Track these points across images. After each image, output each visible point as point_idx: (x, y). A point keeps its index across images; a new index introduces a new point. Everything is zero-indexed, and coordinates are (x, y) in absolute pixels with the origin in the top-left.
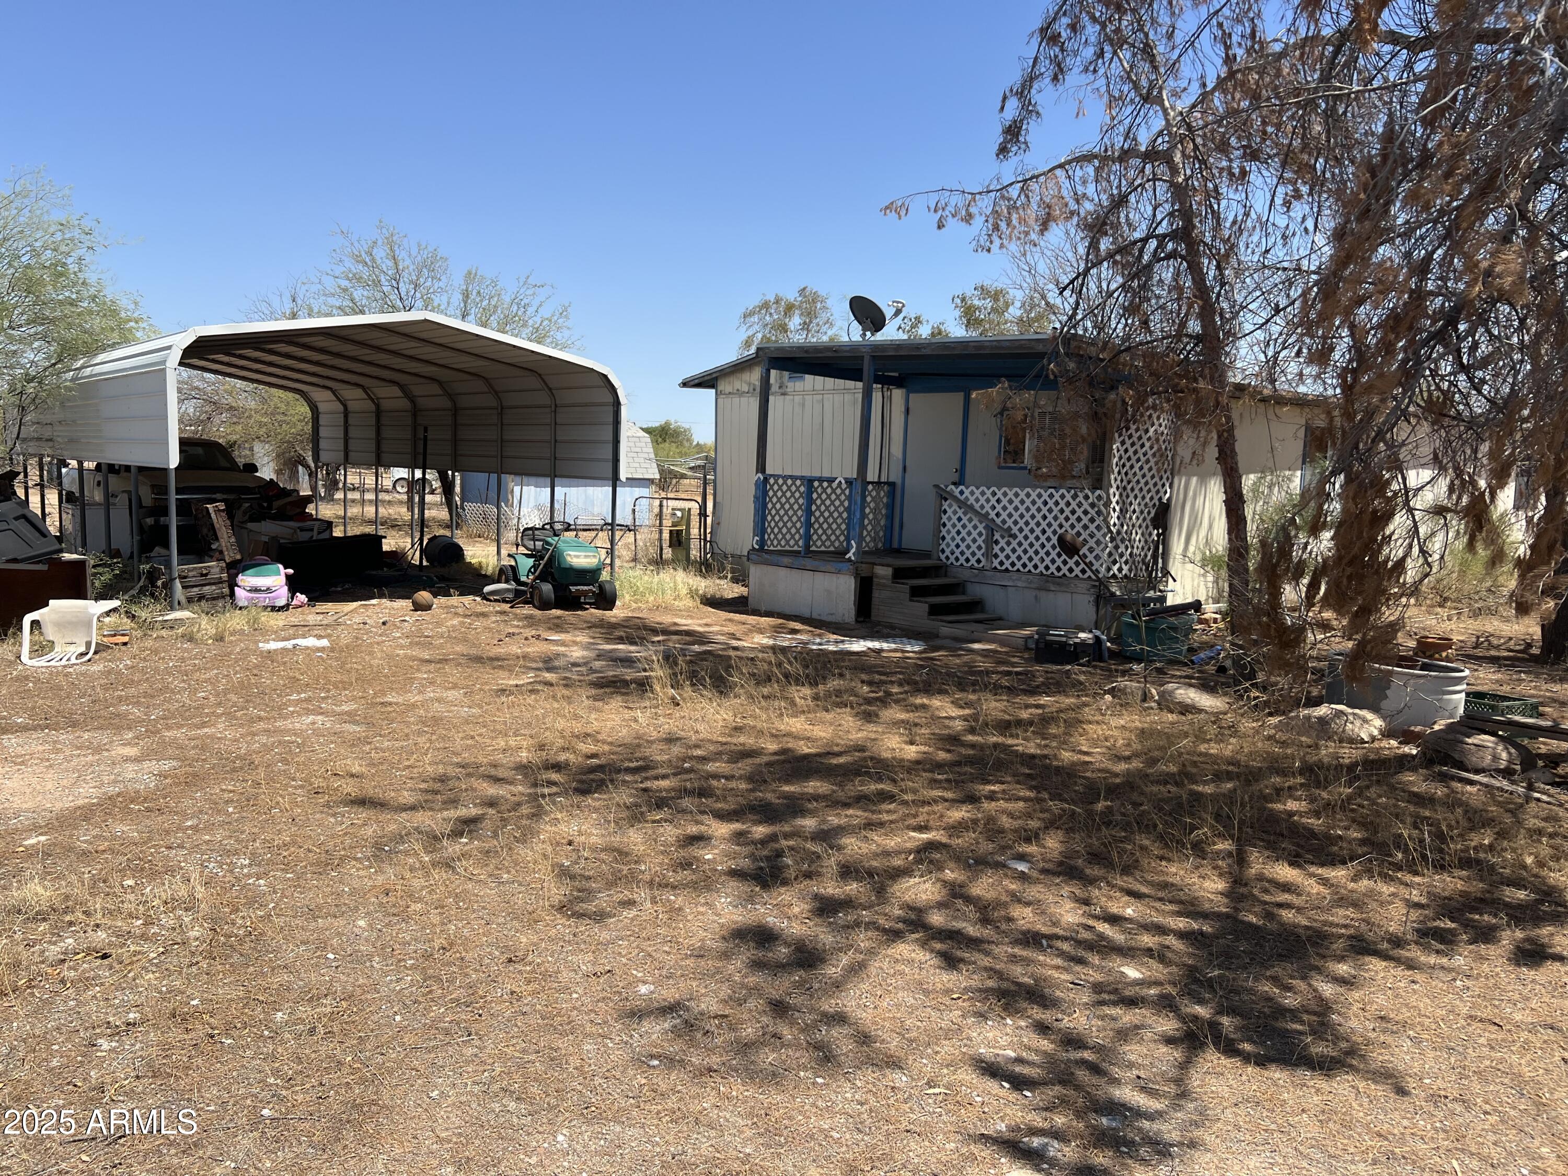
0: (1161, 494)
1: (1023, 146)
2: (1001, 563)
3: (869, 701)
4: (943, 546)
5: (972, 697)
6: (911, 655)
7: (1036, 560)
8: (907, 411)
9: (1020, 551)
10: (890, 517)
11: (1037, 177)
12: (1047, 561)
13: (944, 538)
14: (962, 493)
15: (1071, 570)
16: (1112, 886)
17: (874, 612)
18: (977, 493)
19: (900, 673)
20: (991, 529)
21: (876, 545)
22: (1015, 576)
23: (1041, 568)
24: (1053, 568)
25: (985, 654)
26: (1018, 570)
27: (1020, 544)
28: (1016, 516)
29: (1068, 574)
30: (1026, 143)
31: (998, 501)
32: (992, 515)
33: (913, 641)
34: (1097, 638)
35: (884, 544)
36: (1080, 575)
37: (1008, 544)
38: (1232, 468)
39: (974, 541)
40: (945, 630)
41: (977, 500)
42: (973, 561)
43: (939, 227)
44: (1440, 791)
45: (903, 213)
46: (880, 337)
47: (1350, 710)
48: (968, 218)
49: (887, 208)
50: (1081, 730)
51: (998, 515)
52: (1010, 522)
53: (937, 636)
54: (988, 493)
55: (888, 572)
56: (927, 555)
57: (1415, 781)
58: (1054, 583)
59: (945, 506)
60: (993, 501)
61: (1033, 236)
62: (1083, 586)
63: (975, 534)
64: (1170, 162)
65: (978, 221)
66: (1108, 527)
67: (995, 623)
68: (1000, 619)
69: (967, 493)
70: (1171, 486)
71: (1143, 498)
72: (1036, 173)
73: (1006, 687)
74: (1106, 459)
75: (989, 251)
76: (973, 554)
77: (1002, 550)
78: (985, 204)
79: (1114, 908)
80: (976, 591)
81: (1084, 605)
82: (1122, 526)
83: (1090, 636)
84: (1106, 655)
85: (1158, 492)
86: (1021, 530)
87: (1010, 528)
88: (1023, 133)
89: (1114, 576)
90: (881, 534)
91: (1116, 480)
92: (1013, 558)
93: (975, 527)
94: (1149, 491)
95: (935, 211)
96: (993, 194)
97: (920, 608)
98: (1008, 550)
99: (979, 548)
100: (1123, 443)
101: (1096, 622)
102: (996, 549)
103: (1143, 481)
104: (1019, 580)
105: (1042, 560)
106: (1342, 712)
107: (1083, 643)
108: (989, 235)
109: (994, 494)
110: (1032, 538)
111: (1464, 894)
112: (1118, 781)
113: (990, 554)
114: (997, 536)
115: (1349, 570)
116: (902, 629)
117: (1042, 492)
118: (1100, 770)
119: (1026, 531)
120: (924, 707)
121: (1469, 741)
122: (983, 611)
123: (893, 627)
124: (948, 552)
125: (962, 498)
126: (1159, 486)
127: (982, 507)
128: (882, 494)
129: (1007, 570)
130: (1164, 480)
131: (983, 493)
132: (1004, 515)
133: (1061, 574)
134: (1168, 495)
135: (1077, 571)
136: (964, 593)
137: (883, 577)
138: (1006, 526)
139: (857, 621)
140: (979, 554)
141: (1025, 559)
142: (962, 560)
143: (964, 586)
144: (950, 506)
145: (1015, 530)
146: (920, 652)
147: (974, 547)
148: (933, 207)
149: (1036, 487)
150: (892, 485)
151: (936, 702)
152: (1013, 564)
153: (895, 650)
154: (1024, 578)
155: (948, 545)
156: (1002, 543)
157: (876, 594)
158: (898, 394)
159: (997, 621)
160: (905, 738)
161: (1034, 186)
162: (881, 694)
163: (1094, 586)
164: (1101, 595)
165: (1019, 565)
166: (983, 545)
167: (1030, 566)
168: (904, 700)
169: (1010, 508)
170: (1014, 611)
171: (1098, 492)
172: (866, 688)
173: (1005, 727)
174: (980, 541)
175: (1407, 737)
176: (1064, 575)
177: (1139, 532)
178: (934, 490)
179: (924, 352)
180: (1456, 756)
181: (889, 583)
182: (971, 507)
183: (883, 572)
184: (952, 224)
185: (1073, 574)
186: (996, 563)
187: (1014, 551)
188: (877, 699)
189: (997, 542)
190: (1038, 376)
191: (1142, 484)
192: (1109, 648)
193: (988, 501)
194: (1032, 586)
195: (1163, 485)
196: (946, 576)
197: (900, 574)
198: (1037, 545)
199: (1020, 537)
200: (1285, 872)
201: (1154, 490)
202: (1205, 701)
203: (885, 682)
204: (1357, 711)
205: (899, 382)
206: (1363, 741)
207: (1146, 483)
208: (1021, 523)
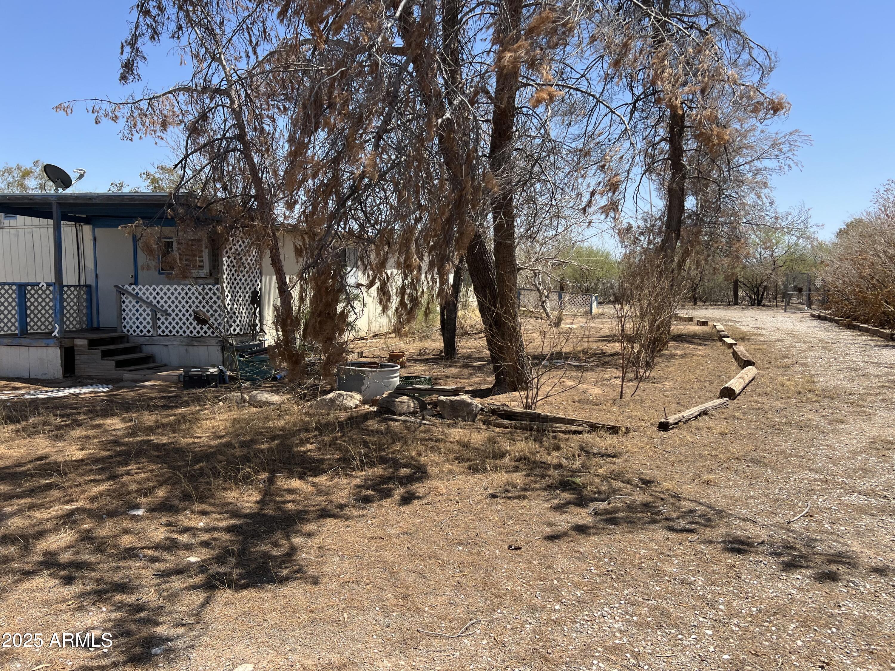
0: (256, 286)
1: (137, 77)
2: (163, 332)
3: (59, 428)
4: (125, 323)
5: (134, 415)
6: (101, 394)
7: (184, 328)
8: (95, 239)
9: (174, 323)
10: (90, 307)
11: (157, 97)
12: (191, 328)
13: (124, 319)
14: (134, 289)
15: (205, 332)
16: (193, 512)
17: (76, 371)
18: (144, 289)
19: (86, 407)
20: (155, 311)
21: (81, 326)
22: (173, 338)
23: (188, 332)
24: (195, 332)
25: (152, 387)
26: (174, 335)
27: (174, 319)
28: (169, 302)
29: (204, 335)
30: (138, 75)
31: (158, 294)
32: (155, 302)
33: (104, 385)
34: (221, 371)
35: (87, 325)
36: (211, 335)
37: (166, 319)
38: (279, 270)
39: (145, 319)
40: (127, 376)
41: (144, 294)
42: (145, 331)
43: (96, 123)
44: (383, 427)
45: (69, 111)
46: (69, 191)
47: (345, 393)
48: (115, 119)
49: (57, 107)
50: (199, 425)
51: (158, 302)
52: (166, 306)
53: (122, 380)
54: (151, 289)
55: (85, 342)
56: (114, 330)
57: (373, 424)
58: (196, 341)
59: (124, 298)
60: (154, 294)
61: (159, 133)
62: (215, 341)
63: (144, 315)
64: (229, 96)
65: (122, 121)
66: (225, 306)
67: (161, 368)
68: (165, 365)
69: (137, 290)
70: (261, 281)
71: (245, 288)
72: (156, 95)
73: (161, 406)
74: (219, 267)
75: (131, 140)
76: (145, 327)
77: (163, 323)
78: (125, 111)
79: (192, 524)
80: (148, 350)
81: (215, 353)
82: (233, 305)
83: (216, 370)
84: (227, 380)
85: (253, 285)
86: (173, 311)
87: (166, 310)
88: (135, 68)
89: (231, 334)
90: (85, 319)
91: (227, 279)
92: (170, 328)
93: (144, 311)
94: (248, 284)
95: (93, 112)
96: (130, 105)
97: (110, 364)
98: (167, 323)
99: (148, 323)
100: (229, 257)
101: (223, 361)
102: (159, 323)
103: (243, 279)
104: (175, 340)
105: (188, 328)
106: (341, 394)
107: (212, 374)
108: (131, 131)
109: (154, 289)
110: (180, 315)
111: (381, 476)
112: (213, 450)
113: (156, 327)
114: (159, 315)
115: (319, 319)
116: (98, 379)
117: (184, 287)
118: (204, 446)
119: (177, 311)
120: (99, 426)
121: (397, 400)
122: (154, 362)
123: (91, 378)
124: (128, 327)
125: (134, 293)
126: (254, 281)
127: (148, 298)
128: (82, 293)
129: (167, 335)
130: (256, 278)
131: (147, 290)
132: (162, 302)
133: (200, 335)
134: (259, 286)
135: (209, 333)
136: (141, 352)
137: (82, 346)
138: (164, 309)
139: (64, 377)
140: (148, 327)
141: (177, 328)
142: (138, 331)
143: (140, 348)
144: (127, 298)
145: (170, 311)
146: (107, 392)
147: (145, 323)
148: (91, 110)
149: (181, 284)
150: (89, 287)
151: (109, 421)
152: (170, 332)
153: (90, 393)
154: (178, 339)
155: (128, 323)
156: (163, 319)
157: (77, 358)
158: (87, 229)
159: (164, 367)
160: (78, 447)
161: (155, 101)
162: (70, 422)
163: (220, 341)
164: (224, 346)
165: (174, 332)
166: (150, 321)
167: (181, 332)
168: (86, 423)
169: (166, 298)
170: (174, 360)
171: (217, 286)
172: (59, 420)
173: (150, 430)
174: (148, 319)
175: (373, 403)
176: (202, 335)
177: (245, 308)
178: (115, 289)
179: (94, 201)
180: (393, 409)
181: (86, 349)
182: (141, 298)
183: (81, 343)
184: (104, 121)
185: (207, 335)
186: (160, 332)
187: (170, 323)
188: (67, 426)
189: (159, 319)
190: (161, 218)
191: (243, 281)
192: (229, 376)
193: (151, 294)
194: (184, 343)
195: (256, 281)
196: (128, 342)
197: (92, 344)
198: (184, 319)
199: (173, 315)
200: (295, 483)
201: (251, 284)
202: (275, 398)
203: (74, 414)
204: (349, 393)
205: (87, 221)
206: (351, 408)
207: (246, 280)
208: (173, 306)
